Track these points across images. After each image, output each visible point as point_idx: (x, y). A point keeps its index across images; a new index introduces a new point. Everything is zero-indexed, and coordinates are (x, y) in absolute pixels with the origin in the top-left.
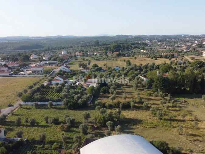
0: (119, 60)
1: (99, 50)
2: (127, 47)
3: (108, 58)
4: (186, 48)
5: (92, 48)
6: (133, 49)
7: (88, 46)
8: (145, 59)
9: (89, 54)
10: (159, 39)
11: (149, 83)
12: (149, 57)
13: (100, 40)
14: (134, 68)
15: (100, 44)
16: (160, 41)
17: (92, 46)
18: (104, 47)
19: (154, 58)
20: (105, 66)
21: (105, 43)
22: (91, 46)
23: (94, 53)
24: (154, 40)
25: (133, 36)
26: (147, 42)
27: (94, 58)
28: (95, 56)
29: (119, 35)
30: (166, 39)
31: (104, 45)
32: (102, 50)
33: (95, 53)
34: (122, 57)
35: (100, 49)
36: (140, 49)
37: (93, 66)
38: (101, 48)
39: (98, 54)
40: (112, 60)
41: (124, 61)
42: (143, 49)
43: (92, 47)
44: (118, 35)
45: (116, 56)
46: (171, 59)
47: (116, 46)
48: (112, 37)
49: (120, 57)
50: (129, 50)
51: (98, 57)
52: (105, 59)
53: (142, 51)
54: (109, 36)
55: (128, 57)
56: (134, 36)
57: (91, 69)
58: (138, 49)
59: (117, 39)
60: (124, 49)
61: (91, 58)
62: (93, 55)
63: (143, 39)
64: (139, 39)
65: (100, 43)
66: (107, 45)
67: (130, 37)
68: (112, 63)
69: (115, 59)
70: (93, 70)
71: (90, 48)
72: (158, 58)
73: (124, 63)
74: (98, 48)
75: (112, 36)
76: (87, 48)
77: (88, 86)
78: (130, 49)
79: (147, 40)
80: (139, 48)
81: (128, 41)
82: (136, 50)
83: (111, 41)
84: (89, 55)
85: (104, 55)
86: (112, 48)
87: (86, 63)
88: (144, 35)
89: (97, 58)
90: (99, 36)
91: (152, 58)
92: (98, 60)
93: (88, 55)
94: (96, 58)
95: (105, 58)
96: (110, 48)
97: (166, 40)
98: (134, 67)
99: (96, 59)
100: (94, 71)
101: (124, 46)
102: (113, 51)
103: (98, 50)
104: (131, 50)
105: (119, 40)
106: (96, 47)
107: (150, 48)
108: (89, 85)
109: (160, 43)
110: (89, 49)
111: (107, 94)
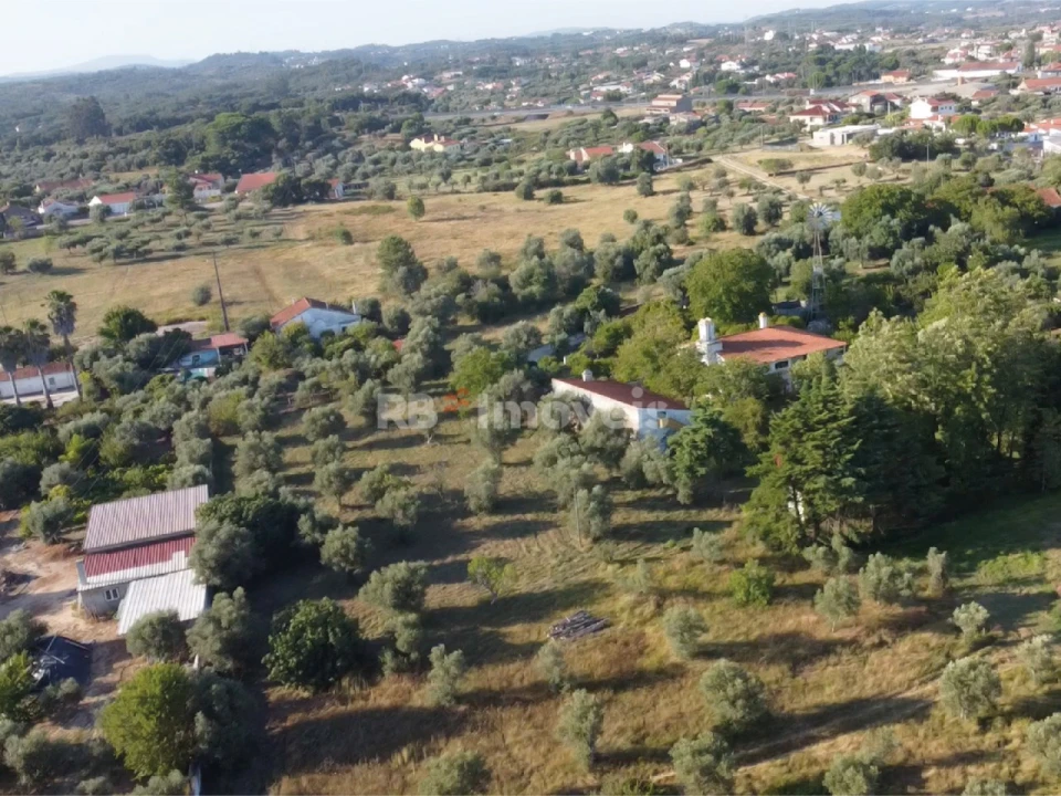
0: (299, 231)
1: (117, 169)
2: (310, 129)
3: (207, 227)
4: (674, 104)
5: (64, 156)
6: (355, 142)
7: (25, 146)
8: (483, 208)
9: (41, 210)
10: (472, 63)
11: (701, 461)
12: (497, 189)
13: (104, 94)
14: (460, 298)
15: (117, 125)
16: (485, 74)
17: (58, 138)
18: (147, 144)
19: (539, 193)
20: (205, 310)
21: (142, 111)
22: (48, 142)
23: (83, 198)
24: (448, 69)
25: (311, 56)
26: (410, 85)
27: (96, 243)
28: (102, 221)
29: (225, 56)
30: (509, 57)
31: (141, 125)
32: (142, 165)
33: (96, 201)
34: (310, 207)
35: (121, 160)
36: (404, 131)
37: (103, 333)
38: (126, 150)
39: (122, 206)
40: (246, 241)
41: (339, 241)
42: (426, 134)
43: (57, 148)
44: (217, 58)
45: (267, 205)
46: (650, 184)
47: (238, 126)
48: (178, 73)
49: (301, 208)
50: (334, 151)
51: (123, 228)
52: (188, 241)
53: (418, 144)
54: (159, 64)
55: (357, 205)
56: (320, 55)
57: (95, 357)
58: (391, 136)
59: (219, 82)
60: (294, 142)
61: (73, 244)
62: (84, 213)
63: (376, 68)
64: (353, 70)
65: (113, 117)
66: (164, 124)
67: (294, 63)
68: (257, 273)
69: (268, 232)
70: (109, 368)
71: (48, 157)
72: (566, 191)
73: (349, 258)
74: (103, 156)
75: (178, 66)
76: (19, 160)
77: (101, 599)
78: (336, 143)
79: (407, 73)
80: (397, 129)
81: (292, 85)
82: (378, 144)
83: (184, 96)
84: (50, 218)
85: (169, 207)
86: (212, 149)
87: (34, 324)
88: (373, 47)
89: (122, 236)
90: (94, 69)
91: (528, 196)
92: (134, 254)
93: (40, 220)
94: (115, 244)
95: (188, 234)
96: (202, 147)
97: (511, 62)
98: (456, 292)
99: (118, 253)
100: (127, 384)
101: (290, 123)
102: (226, 168)
103: (110, 164)
104: (347, 145)
105: (236, 86)
106: (87, 148)
107: (460, 123)
108: (116, 594)
109: (489, 87)
110: (42, 163)
111: (345, 682)
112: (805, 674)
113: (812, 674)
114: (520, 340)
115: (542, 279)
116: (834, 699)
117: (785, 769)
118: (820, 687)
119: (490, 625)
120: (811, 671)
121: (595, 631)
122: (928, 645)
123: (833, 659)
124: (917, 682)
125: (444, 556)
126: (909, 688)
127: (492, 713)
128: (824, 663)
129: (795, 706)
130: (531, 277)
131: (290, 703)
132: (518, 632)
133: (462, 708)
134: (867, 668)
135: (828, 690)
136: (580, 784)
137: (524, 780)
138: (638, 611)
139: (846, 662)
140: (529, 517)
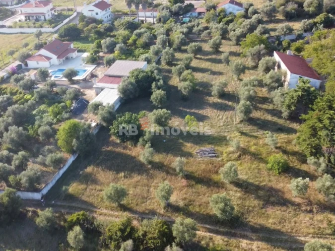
77: (99, 91)
111: (128, 143)
112: (268, 209)
113: (270, 210)
114: (283, 30)
115: (315, 5)
116: (269, 225)
117: (226, 243)
118: (268, 217)
119: (183, 140)
120: (272, 208)
121: (210, 157)
122: (330, 222)
123: (284, 208)
124: (311, 235)
125: (192, 109)
126: (305, 236)
127: (156, 172)
128: (279, 208)
129: (252, 220)
130: (312, 4)
131: (114, 142)
132: (189, 147)
133: (150, 166)
134: (295, 219)
135: (271, 221)
136: (158, 211)
137: (145, 200)
138: (231, 155)
139: (289, 212)
140: (230, 103)
